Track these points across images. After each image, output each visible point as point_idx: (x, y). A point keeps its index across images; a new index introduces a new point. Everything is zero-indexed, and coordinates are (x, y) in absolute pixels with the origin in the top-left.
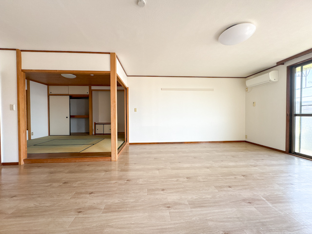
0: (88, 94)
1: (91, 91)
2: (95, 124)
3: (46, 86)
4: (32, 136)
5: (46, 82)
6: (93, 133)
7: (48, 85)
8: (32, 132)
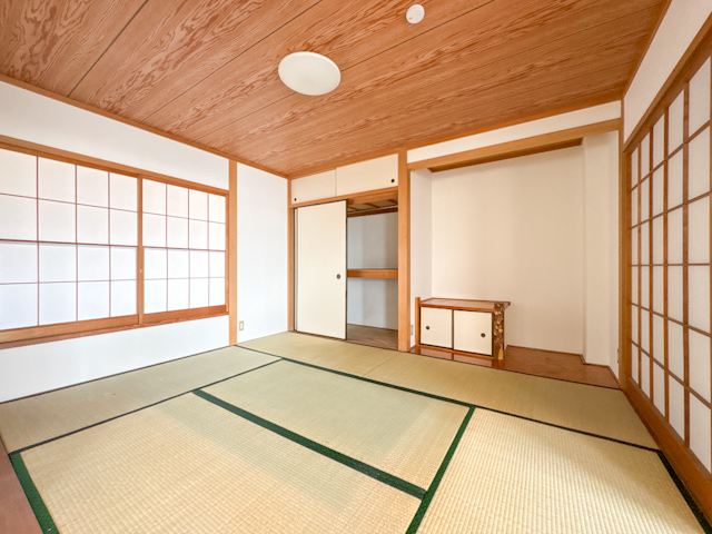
0: (396, 184)
1: (406, 170)
2: (420, 305)
3: (285, 181)
4: (239, 333)
5: (282, 168)
6: (413, 343)
7: (289, 176)
8: (239, 320)
